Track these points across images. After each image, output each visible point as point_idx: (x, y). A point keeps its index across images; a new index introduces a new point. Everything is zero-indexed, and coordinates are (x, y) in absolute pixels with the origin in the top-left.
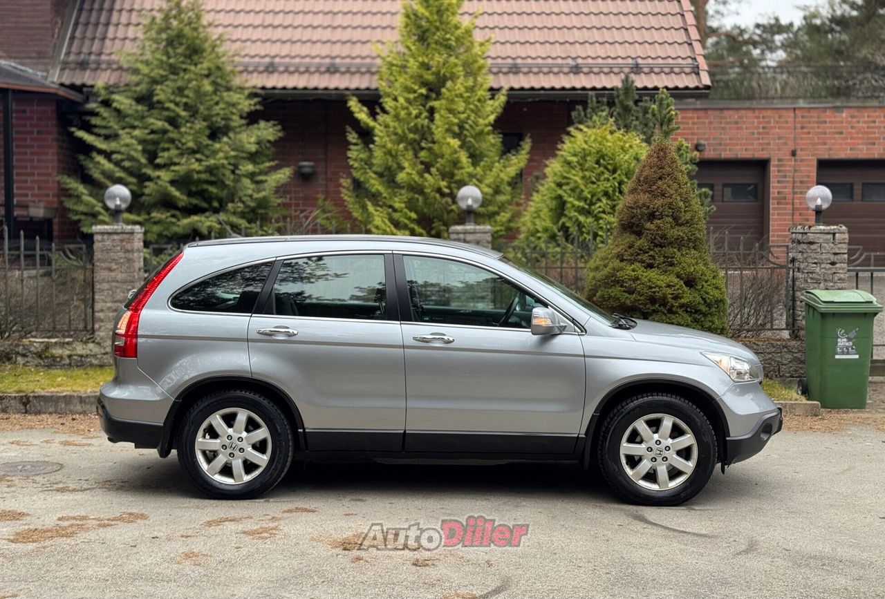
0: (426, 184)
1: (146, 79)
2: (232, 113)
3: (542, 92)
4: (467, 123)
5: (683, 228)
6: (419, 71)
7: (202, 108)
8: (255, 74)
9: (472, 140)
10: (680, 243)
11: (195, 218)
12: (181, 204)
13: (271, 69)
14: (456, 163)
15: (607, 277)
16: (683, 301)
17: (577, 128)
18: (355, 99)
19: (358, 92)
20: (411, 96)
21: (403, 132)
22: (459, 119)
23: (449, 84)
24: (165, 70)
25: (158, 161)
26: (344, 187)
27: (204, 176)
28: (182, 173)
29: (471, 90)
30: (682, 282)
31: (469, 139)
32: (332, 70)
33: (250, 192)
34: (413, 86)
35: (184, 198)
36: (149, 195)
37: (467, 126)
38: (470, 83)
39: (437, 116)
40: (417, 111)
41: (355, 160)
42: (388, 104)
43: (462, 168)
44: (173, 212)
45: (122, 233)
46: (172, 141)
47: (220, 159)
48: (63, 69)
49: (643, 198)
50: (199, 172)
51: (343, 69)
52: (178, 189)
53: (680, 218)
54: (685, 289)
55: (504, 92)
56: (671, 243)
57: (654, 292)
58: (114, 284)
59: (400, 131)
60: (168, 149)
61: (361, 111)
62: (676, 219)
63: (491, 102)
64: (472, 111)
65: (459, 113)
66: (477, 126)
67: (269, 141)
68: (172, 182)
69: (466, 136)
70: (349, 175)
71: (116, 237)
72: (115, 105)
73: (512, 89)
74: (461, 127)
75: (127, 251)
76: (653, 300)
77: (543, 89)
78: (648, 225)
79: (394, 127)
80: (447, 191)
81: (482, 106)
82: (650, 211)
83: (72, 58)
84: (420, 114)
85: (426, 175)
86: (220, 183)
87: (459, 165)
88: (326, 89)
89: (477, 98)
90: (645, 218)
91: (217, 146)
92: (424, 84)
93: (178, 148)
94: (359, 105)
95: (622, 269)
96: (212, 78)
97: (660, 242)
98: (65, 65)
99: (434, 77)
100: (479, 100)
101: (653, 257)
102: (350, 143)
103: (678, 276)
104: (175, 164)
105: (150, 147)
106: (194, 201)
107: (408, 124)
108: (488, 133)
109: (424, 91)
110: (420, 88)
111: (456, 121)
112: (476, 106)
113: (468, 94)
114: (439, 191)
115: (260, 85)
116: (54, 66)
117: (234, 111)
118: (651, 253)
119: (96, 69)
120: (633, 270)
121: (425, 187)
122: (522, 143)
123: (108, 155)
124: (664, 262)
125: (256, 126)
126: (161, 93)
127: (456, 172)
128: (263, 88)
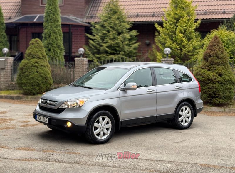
0: (173, 47)
1: (103, 21)
2: (124, 29)
3: (213, 20)
4: (186, 29)
5: (220, 60)
6: (174, 15)
7: (115, 28)
8: (133, 18)
9: (188, 34)
10: (218, 64)
11: (112, 56)
12: (109, 52)
13: (137, 16)
14: (182, 41)
15: (197, 73)
16: (217, 80)
17: (213, 30)
18: (157, 24)
19: (157, 22)
20: (172, 22)
21: (168, 32)
22: (184, 28)
23: (181, 19)
24: (107, 18)
25: (104, 41)
26: (153, 48)
27: (115, 45)
28: (109, 45)
29: (188, 20)
30: (217, 75)
31: (187, 34)
32: (153, 16)
33: (127, 49)
34: (172, 20)
35: (110, 51)
36: (102, 50)
37: (187, 30)
38: (188, 18)
39: (178, 28)
40: (173, 27)
41: (157, 40)
42: (164, 25)
43: (184, 42)
44: (108, 54)
45: (81, 60)
46: (108, 36)
47: (119, 41)
48: (87, 19)
49: (209, 51)
50: (114, 44)
51: (156, 15)
52: (108, 48)
53: (219, 57)
54: (218, 76)
55: (200, 20)
56: (215, 64)
57: (209, 77)
58: (79, 72)
59: (167, 32)
60: (106, 38)
61: (158, 27)
62: (217, 57)
63: (195, 23)
64: (188, 26)
65: (184, 27)
66: (190, 30)
67: (135, 36)
68: (107, 47)
69: (186, 33)
70: (155, 44)
71: (80, 61)
72: (96, 27)
73: (204, 19)
74: (185, 31)
75: (82, 64)
76: (209, 80)
77: (213, 19)
78: (209, 59)
79: (165, 31)
80: (179, 48)
81: (192, 25)
82: (210, 55)
83: (90, 15)
84: (174, 27)
85: (173, 44)
86: (119, 47)
87: (184, 41)
88: (151, 21)
89: (190, 22)
90: (209, 57)
91: (119, 37)
92: (175, 19)
93: (109, 38)
94: (158, 25)
95: (201, 71)
96: (120, 20)
97: (212, 64)
98: (87, 17)
99: (178, 17)
100: (191, 23)
101: (210, 68)
102: (156, 36)
103: (217, 73)
104: (108, 42)
105: (103, 38)
106: (113, 51)
107: (170, 30)
108: (193, 32)
109: (175, 21)
110: (174, 20)
111: (183, 29)
112: (190, 25)
113: (187, 21)
114: (177, 48)
115: (133, 21)
116: (85, 18)
117: (124, 28)
118: (210, 67)
119: (94, 18)
120: (204, 71)
121: (173, 48)
122: (206, 35)
123: (93, 40)
124: (213, 69)
125: (132, 31)
126: (106, 24)
127: (182, 43)
128: (135, 22)
